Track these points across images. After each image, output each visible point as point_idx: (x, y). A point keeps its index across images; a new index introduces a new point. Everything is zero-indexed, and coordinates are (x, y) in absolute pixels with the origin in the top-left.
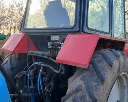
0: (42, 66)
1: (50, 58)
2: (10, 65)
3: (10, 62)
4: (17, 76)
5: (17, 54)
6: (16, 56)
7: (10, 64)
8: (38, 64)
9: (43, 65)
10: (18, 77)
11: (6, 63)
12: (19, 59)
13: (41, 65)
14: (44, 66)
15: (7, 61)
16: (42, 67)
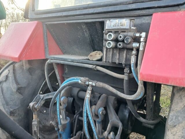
0: (88, 85)
1: (99, 68)
2: (14, 83)
3: (13, 78)
4: (33, 106)
5: (25, 63)
6: (23, 66)
7: (14, 81)
8: (80, 82)
9: (90, 83)
10: (36, 107)
11: (5, 81)
12: (30, 71)
13: (87, 83)
14: (94, 84)
15: (7, 77)
16: (90, 88)
